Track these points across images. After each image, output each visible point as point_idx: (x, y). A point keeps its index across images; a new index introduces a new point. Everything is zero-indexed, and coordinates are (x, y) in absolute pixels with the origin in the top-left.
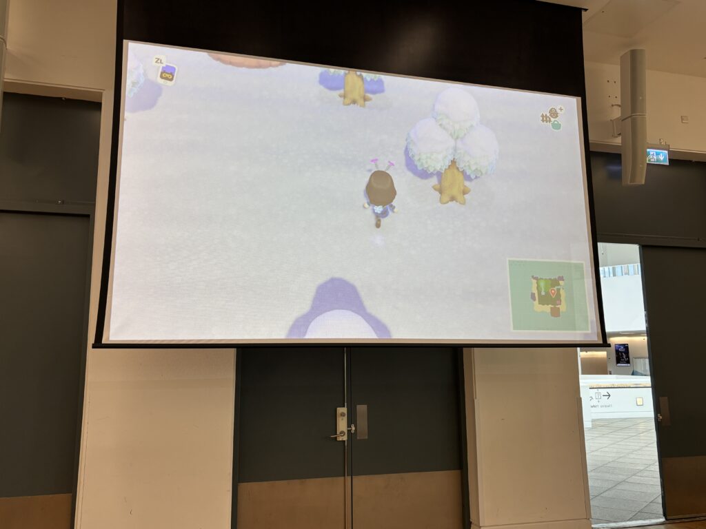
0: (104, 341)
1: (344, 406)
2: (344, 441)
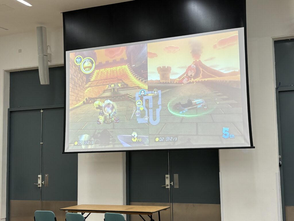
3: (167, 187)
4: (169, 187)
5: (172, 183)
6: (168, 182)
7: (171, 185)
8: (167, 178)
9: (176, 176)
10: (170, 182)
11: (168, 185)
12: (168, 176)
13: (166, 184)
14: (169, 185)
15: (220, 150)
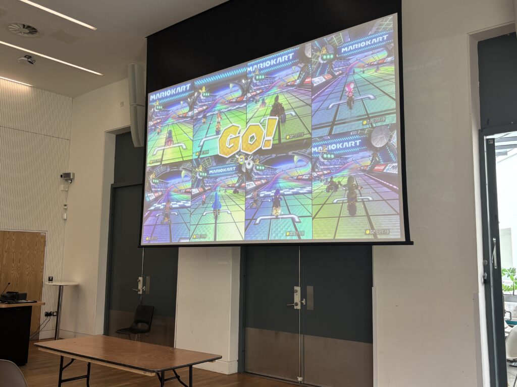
0: (143, 243)
1: (298, 286)
2: (298, 310)
3: (295, 307)
4: (299, 307)
5: (304, 302)
6: (297, 298)
7: (302, 303)
8: (297, 291)
9: (310, 289)
10: (302, 300)
11: (297, 304)
12: (298, 289)
13: (295, 302)
14: (299, 304)
15: (373, 246)
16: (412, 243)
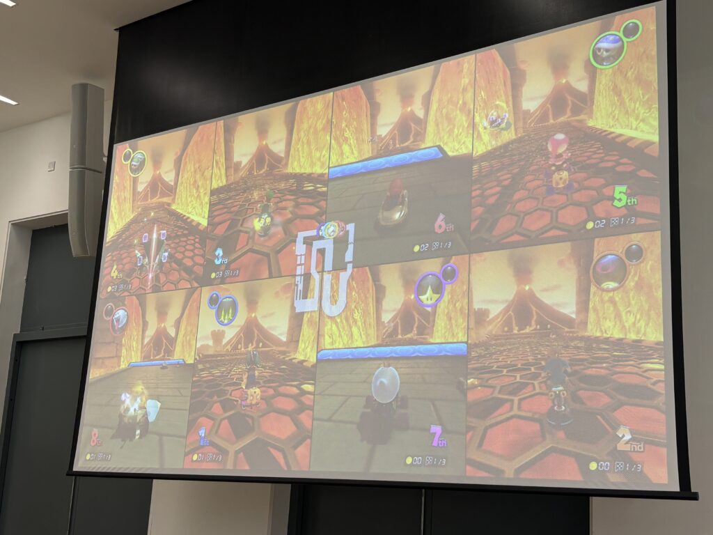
0: (75, 469)
15: (594, 498)
16: (695, 497)
